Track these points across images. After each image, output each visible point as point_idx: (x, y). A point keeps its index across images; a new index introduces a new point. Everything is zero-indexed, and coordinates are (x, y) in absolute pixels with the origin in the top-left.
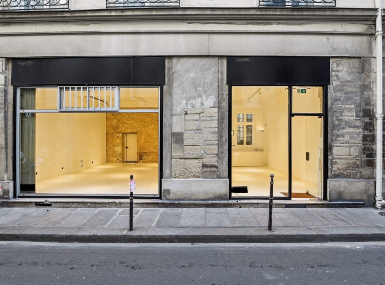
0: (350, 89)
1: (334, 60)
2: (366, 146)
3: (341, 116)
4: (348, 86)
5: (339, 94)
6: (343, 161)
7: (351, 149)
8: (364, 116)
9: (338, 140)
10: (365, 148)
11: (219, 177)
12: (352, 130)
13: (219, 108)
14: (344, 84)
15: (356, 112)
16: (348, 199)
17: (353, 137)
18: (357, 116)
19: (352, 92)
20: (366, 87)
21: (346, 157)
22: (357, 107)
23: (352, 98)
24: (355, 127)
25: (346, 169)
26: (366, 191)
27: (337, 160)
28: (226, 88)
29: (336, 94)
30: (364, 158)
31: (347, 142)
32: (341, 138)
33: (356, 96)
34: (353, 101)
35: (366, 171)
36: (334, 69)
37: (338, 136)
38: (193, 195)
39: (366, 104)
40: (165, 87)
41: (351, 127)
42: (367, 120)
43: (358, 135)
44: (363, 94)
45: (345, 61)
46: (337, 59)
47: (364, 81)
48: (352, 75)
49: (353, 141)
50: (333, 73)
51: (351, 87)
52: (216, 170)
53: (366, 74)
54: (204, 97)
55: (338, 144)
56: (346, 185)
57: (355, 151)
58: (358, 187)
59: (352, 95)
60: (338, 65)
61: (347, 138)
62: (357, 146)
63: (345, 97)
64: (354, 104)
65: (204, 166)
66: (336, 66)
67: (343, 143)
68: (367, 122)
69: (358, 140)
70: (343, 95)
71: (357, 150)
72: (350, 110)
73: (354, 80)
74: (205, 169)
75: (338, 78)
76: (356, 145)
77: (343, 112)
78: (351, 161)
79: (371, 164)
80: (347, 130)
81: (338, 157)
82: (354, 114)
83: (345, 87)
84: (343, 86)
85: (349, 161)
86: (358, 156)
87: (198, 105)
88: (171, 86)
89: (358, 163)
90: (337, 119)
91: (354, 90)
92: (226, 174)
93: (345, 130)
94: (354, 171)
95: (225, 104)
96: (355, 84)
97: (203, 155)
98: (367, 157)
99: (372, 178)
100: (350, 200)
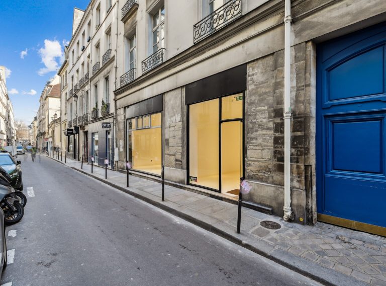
0: (263, 90)
1: (250, 65)
2: (277, 149)
3: (255, 119)
4: (261, 87)
5: (253, 98)
6: (256, 163)
7: (263, 152)
8: (274, 117)
9: (252, 143)
10: (276, 151)
11: (182, 168)
12: (264, 132)
13: (183, 121)
14: (258, 86)
15: (269, 113)
16: (258, 202)
17: (265, 139)
18: (270, 117)
19: (265, 93)
20: (279, 85)
21: (259, 160)
22: (269, 107)
23: (265, 99)
24: (268, 129)
25: (259, 171)
26: (276, 198)
27: (251, 162)
28: (185, 107)
29: (251, 98)
30: (276, 162)
31: (260, 145)
32: (254, 141)
33: (269, 96)
34: (266, 102)
35: (277, 177)
36: (250, 74)
37: (252, 139)
38: (171, 178)
39: (278, 103)
40: (163, 112)
41: (264, 129)
42: (278, 120)
43: (271, 137)
44: (275, 93)
45: (260, 62)
46: (253, 63)
47: (276, 78)
48: (266, 76)
49: (266, 143)
50: (249, 78)
51: (265, 88)
52: (180, 163)
53: (278, 70)
54: (176, 115)
55: (252, 147)
56: (256, 187)
57: (268, 154)
58: (267, 192)
59: (265, 96)
60: (253, 69)
61: (260, 141)
62: (269, 149)
63: (259, 100)
64: (267, 105)
65: (176, 160)
66: (251, 71)
67: (256, 146)
68: (278, 123)
69: (270, 143)
70: (258, 98)
71: (269, 153)
72: (263, 112)
73: (268, 79)
74: (177, 162)
75: (253, 82)
76: (268, 147)
77: (256, 114)
78: (264, 164)
79: (281, 169)
80: (260, 132)
81: (252, 159)
82: (267, 115)
83: (259, 90)
84: (257, 88)
85: (261, 164)
86: (270, 159)
87: (174, 121)
89: (270, 166)
90: (252, 123)
91: (267, 91)
92: (185, 166)
93: (258, 133)
94: (266, 175)
95: (185, 118)
96: (269, 83)
97: (175, 153)
98: (278, 161)
99: (281, 184)
100: (260, 204)
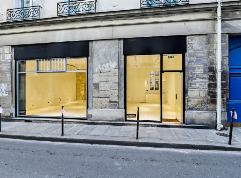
0: (200, 55)
1: (189, 37)
2: (211, 90)
3: (194, 72)
4: (198, 53)
5: (192, 58)
6: (195, 99)
7: (200, 92)
8: (209, 72)
9: (192, 87)
10: (210, 91)
11: (119, 108)
12: (201, 80)
13: (119, 68)
14: (196, 52)
15: (204, 69)
16: (198, 123)
17: (202, 84)
18: (205, 71)
19: (201, 57)
20: (211, 53)
21: (197, 97)
22: (204, 66)
23: (201, 60)
24: (203, 78)
25: (197, 104)
26: (210, 119)
27: (191, 99)
28: (123, 57)
29: (191, 58)
30: (209, 98)
31: (198, 88)
32: (193, 86)
33: (204, 59)
34: (202, 62)
35: (211, 106)
36: (189, 42)
37: (192, 84)
38: (104, 118)
39: (211, 64)
40: (89, 58)
41: (201, 78)
42: (211, 74)
43: (205, 83)
44: (209, 57)
45: (197, 37)
46: (191, 36)
47: (209, 49)
48: (201, 46)
49: (202, 87)
50: (189, 45)
51: (201, 53)
52: (117, 104)
53: (210, 45)
54: (110, 63)
55: (192, 89)
56: (197, 114)
57: (203, 93)
58: (205, 116)
59: (201, 58)
60: (192, 40)
61: (198, 85)
62: (204, 90)
63: (197, 60)
64: (203, 64)
65: (111, 102)
66: (190, 41)
67: (195, 89)
68: (211, 75)
69: (205, 87)
70: (196, 59)
71: (205, 93)
72: (200, 68)
73: (203, 48)
74: (111, 104)
75: (192, 48)
76: (204, 89)
77: (195, 69)
78: (201, 100)
79: (214, 102)
80: (198, 80)
81: (192, 97)
82: (203, 70)
83: (196, 54)
84: (196, 53)
85: (199, 99)
86: (205, 97)
87: (107, 67)
88: (92, 57)
89: (205, 101)
90: (191, 74)
91: (202, 55)
92: (123, 106)
93: (196, 81)
94: (202, 106)
95: (122, 66)
96: (203, 51)
97: (110, 95)
98: (211, 97)
99: (215, 110)
100: (199, 124)
